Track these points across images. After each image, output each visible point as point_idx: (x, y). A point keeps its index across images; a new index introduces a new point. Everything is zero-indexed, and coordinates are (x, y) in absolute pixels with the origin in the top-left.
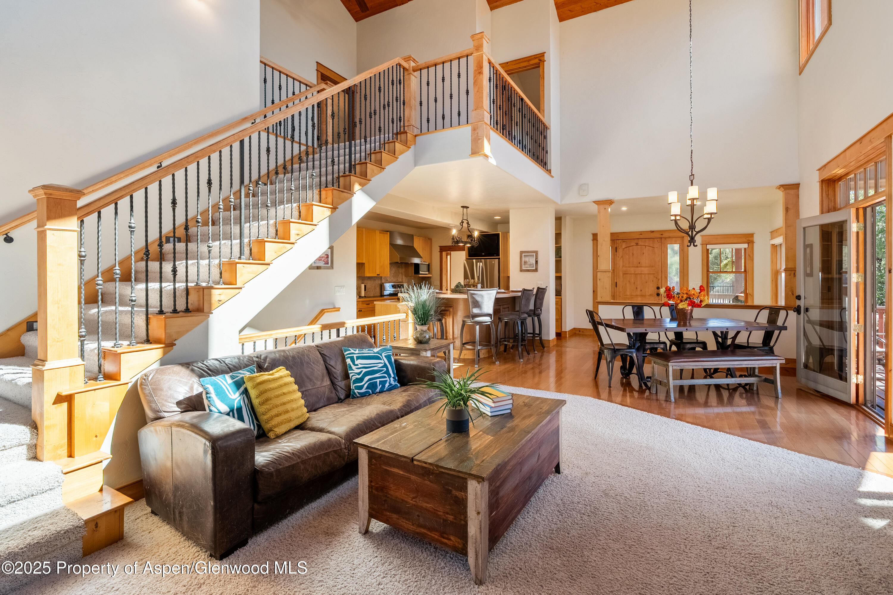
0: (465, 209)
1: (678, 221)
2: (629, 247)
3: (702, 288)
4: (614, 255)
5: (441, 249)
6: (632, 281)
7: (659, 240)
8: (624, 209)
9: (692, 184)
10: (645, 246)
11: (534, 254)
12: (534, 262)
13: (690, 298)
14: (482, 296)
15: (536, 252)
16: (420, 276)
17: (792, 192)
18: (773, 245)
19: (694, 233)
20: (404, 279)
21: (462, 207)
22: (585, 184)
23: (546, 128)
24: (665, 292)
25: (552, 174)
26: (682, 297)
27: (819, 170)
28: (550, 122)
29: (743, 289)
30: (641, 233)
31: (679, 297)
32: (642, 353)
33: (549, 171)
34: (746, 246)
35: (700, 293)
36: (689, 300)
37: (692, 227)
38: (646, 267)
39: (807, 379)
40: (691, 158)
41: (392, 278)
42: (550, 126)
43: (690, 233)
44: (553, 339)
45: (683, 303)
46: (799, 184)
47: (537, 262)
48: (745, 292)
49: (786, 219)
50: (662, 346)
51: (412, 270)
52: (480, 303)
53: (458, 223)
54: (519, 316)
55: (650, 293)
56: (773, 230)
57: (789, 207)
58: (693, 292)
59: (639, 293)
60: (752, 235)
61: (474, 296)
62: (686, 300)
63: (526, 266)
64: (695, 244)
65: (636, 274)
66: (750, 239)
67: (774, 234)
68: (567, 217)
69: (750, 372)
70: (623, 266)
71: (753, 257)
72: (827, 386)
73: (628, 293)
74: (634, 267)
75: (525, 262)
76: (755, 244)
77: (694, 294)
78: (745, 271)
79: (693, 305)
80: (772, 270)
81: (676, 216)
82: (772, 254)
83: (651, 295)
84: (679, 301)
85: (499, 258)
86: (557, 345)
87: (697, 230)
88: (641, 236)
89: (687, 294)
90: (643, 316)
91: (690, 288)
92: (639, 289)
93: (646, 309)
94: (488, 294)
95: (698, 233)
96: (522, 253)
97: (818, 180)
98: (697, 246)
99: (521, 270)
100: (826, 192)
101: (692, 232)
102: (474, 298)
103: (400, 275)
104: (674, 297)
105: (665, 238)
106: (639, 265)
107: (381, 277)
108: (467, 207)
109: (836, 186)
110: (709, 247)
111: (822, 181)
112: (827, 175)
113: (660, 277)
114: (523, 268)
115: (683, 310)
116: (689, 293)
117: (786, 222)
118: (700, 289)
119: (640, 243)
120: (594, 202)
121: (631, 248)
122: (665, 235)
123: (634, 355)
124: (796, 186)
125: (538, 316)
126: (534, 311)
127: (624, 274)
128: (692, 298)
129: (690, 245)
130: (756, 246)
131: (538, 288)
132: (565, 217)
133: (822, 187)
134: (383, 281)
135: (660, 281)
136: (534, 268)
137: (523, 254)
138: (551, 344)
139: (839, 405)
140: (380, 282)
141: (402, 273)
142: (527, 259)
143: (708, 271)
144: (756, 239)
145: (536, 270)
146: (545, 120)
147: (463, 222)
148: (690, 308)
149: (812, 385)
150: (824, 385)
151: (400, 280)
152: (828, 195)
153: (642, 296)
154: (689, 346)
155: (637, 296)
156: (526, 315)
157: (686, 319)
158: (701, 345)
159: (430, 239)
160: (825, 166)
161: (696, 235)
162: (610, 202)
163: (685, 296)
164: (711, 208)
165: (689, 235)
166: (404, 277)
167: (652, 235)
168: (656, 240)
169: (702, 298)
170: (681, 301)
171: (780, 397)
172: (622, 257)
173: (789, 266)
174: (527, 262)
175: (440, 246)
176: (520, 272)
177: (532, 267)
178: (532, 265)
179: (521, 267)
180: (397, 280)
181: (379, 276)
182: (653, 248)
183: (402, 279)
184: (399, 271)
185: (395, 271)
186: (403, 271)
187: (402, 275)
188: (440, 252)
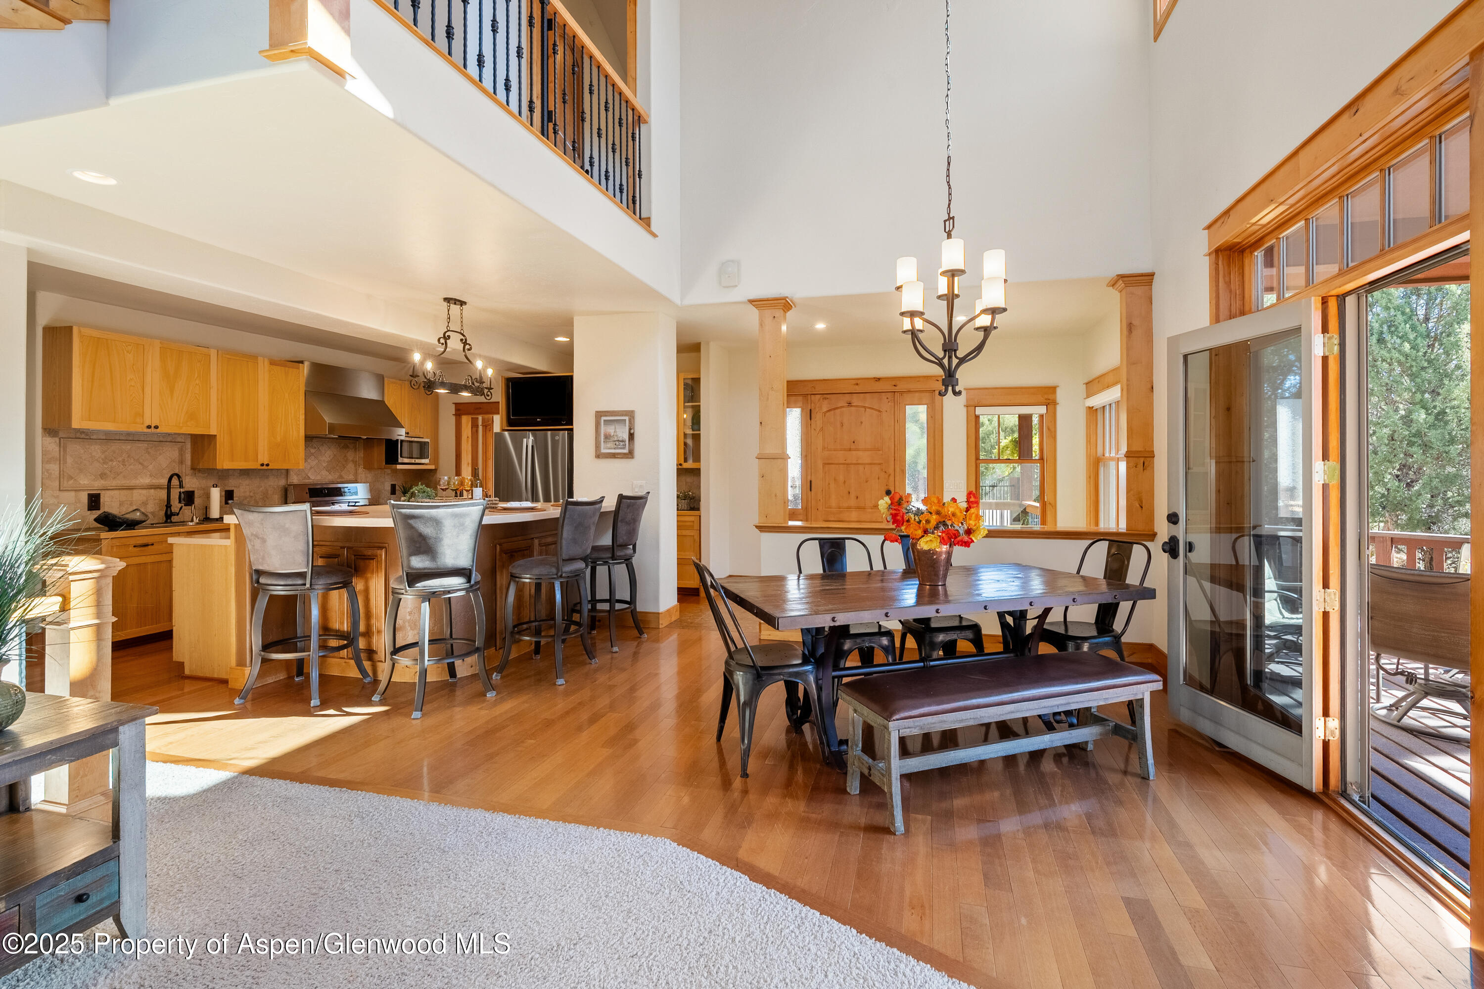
0: (455, 308)
1: (920, 335)
2: (834, 409)
3: (972, 499)
4: (807, 427)
5: (457, 410)
6: (841, 478)
7: (889, 395)
8: (820, 326)
9: (949, 236)
10: (865, 407)
11: (627, 418)
12: (626, 436)
13: (945, 525)
14: (437, 522)
15: (631, 414)
16: (399, 467)
17: (1139, 291)
18: (1090, 408)
19: (955, 361)
20: (359, 473)
21: (446, 299)
22: (732, 261)
23: (639, 120)
24: (889, 508)
25: (654, 228)
26: (928, 522)
27: (1209, 227)
28: (649, 108)
29: (1036, 493)
30: (857, 381)
31: (920, 522)
32: (831, 669)
33: (646, 222)
34: (1043, 410)
35: (967, 510)
36: (942, 528)
37: (950, 347)
38: (866, 450)
39: (1194, 710)
40: (948, 176)
41: (325, 473)
42: (649, 116)
43: (946, 361)
44: (668, 611)
45: (930, 537)
46: (1152, 275)
47: (631, 436)
48: (1041, 498)
49: (1128, 348)
50: (885, 641)
51: (380, 453)
52: (431, 542)
53: (431, 338)
54: (558, 569)
56: (1090, 379)
57: (1133, 322)
58: (951, 510)
59: (852, 502)
60: (1053, 389)
61: (411, 522)
62: (936, 527)
63: (609, 445)
64: (957, 389)
65: (848, 464)
66: (1051, 397)
67: (1093, 385)
68: (712, 344)
69: (1084, 717)
70: (824, 448)
71: (1055, 431)
72: (1247, 738)
73: (833, 503)
74: (845, 450)
75: (607, 437)
76: (1059, 408)
77: (954, 515)
78: (1042, 459)
79: (952, 539)
80: (1088, 456)
81: (912, 314)
82: (1088, 427)
84: (920, 532)
85: (572, 430)
86: (679, 624)
87: (961, 353)
88: (858, 389)
89: (938, 513)
90: (843, 565)
91: (947, 499)
92: (853, 495)
93: (851, 547)
94: (456, 516)
95: (962, 361)
96: (599, 414)
97: (1206, 250)
98: (960, 393)
99: (599, 456)
100: (1224, 276)
101: (950, 358)
102: (411, 527)
103: (351, 466)
104: (908, 521)
105: (902, 393)
106: (853, 447)
108: (462, 303)
109: (1247, 261)
110: (979, 411)
111: (1217, 251)
112: (1229, 234)
113: (891, 471)
114: (603, 451)
115: (929, 554)
116: (944, 511)
117: (1128, 355)
118: (968, 501)
119: (856, 400)
120: (751, 301)
121: (838, 411)
122: (902, 386)
123: (811, 678)
124: (1146, 279)
125: (628, 561)
126: (612, 549)
127: (825, 464)
128: (949, 523)
129: (946, 390)
130: (1059, 409)
131: (621, 497)
132: (708, 343)
133: (1217, 264)
135: (892, 478)
136: (626, 451)
137: (603, 418)
138: (664, 623)
139: (1283, 792)
141: (354, 462)
142: (611, 430)
143: (977, 458)
144: (1060, 396)
145: (630, 455)
146: (637, 102)
147: (446, 338)
148: (945, 548)
149: (1206, 727)
150: (1238, 733)
151: (350, 477)
152: (1228, 283)
153: (859, 508)
154: (941, 637)
155: (849, 508)
156: (581, 565)
157: (937, 575)
158: (969, 634)
160: (1227, 213)
161: (958, 365)
162: (784, 304)
163: (934, 519)
164: (994, 296)
165: (941, 365)
167: (878, 387)
168: (884, 396)
169: (972, 522)
170: (926, 532)
171: (1151, 778)
172: (822, 429)
173: (1134, 449)
174: (610, 436)
175: (456, 404)
176: (596, 459)
177: (621, 448)
178: (621, 443)
179: (597, 446)
180: (341, 477)
181: (269, 467)
182: (879, 411)
183: (356, 474)
184: (345, 456)
185: (335, 455)
186: (361, 454)
187: (355, 466)
188: (455, 415)
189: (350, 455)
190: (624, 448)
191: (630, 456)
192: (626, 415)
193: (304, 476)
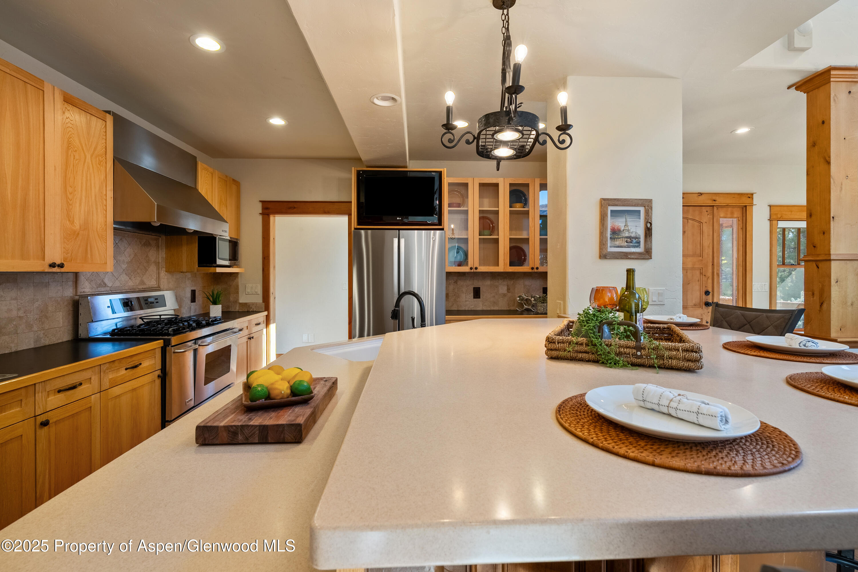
5: (264, 207)
7: (708, 208)
10: (688, 219)
11: (642, 209)
12: (641, 232)
15: (647, 204)
16: (217, 270)
20: (165, 278)
41: (124, 278)
47: (648, 232)
51: (190, 253)
55: (694, 302)
63: (617, 243)
75: (616, 232)
83: (695, 305)
96: (605, 203)
99: (604, 255)
103: (153, 268)
105: (718, 207)
107: (76, 275)
113: (709, 274)
114: (609, 249)
122: (721, 201)
134: (85, 287)
135: (710, 281)
136: (641, 249)
137: (610, 208)
140: (69, 292)
141: (157, 264)
142: (620, 223)
145: (647, 254)
151: (153, 283)
159: (237, 183)
166: (163, 273)
167: (700, 201)
168: (704, 209)
174: (619, 230)
175: (263, 202)
176: (600, 260)
177: (634, 247)
178: (634, 241)
179: (602, 244)
180: (142, 282)
181: (63, 270)
182: (700, 222)
183: (158, 279)
184: (147, 256)
185: (136, 255)
186: (162, 254)
187: (158, 269)
188: (262, 214)
189: (152, 254)
190: (638, 246)
191: (647, 257)
192: (642, 205)
193: (99, 282)
